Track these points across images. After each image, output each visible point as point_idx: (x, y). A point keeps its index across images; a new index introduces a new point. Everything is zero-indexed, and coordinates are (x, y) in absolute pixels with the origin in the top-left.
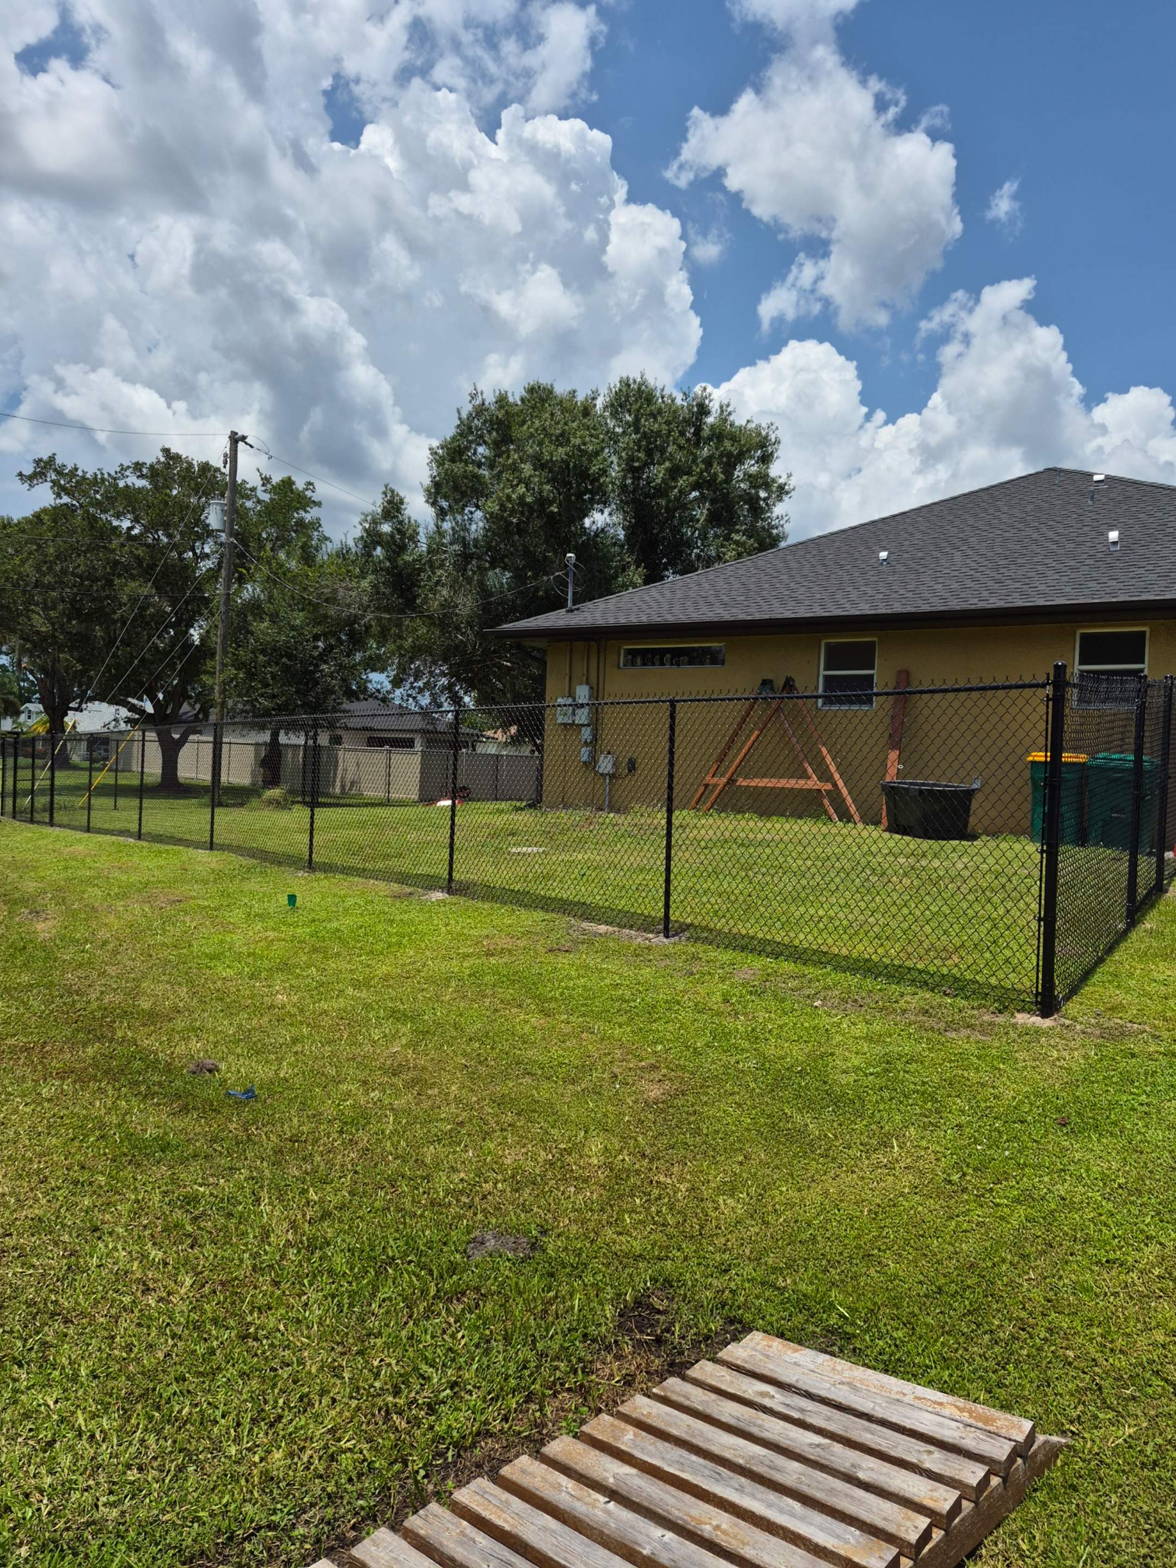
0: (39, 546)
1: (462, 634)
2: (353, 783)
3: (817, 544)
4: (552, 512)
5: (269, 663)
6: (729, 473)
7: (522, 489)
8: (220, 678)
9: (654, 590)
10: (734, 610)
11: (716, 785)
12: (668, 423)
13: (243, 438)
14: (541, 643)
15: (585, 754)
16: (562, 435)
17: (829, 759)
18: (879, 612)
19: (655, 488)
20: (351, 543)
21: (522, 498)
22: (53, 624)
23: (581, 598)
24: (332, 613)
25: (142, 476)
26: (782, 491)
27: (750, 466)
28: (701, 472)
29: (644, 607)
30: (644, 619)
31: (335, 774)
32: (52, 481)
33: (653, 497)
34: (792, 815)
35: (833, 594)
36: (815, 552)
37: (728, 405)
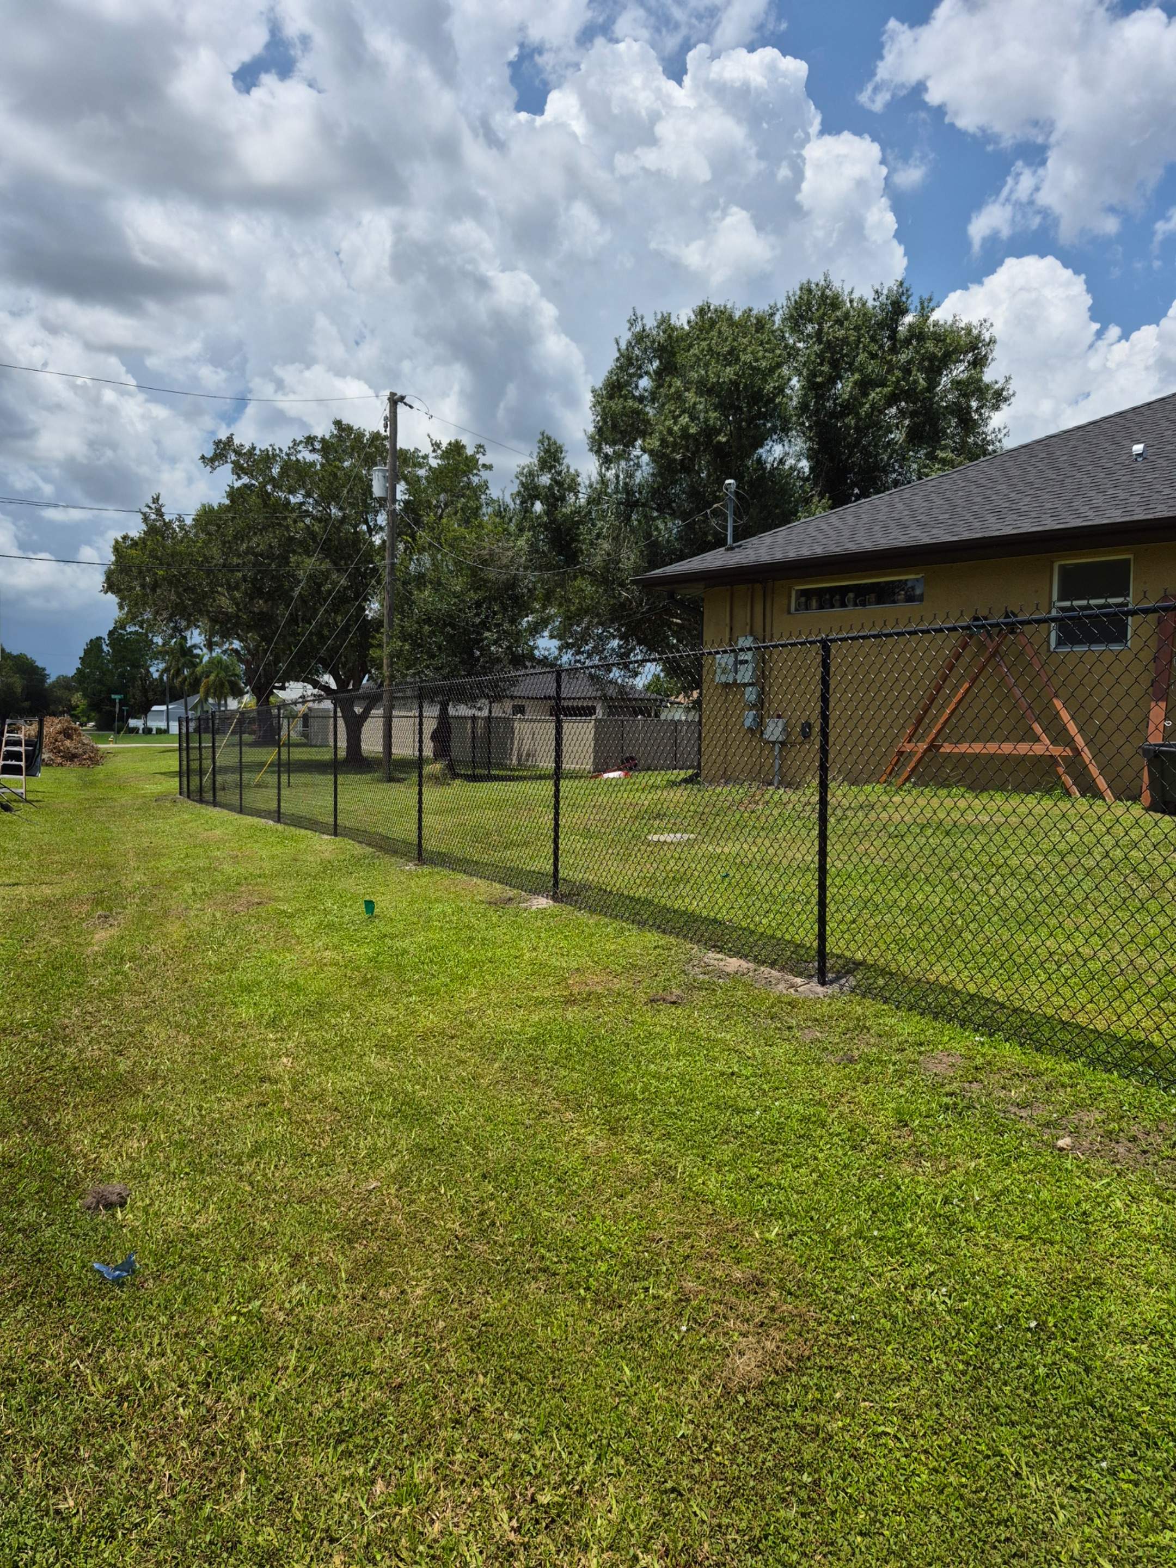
0: (219, 527)
1: (627, 590)
2: (528, 755)
3: (1046, 445)
4: (719, 442)
5: (433, 633)
6: (932, 383)
7: (685, 419)
8: (387, 650)
9: (834, 517)
10: (935, 531)
11: (911, 754)
12: (857, 328)
13: (402, 399)
14: (695, 591)
15: (749, 718)
16: (731, 352)
17: (1065, 716)
18: (1135, 518)
19: (841, 406)
20: (508, 500)
21: (685, 429)
22: (237, 605)
23: (742, 534)
24: (492, 576)
25: (314, 450)
26: (999, 398)
27: (959, 371)
28: (898, 381)
29: (820, 536)
30: (819, 551)
31: (512, 743)
32: (232, 462)
33: (842, 415)
34: (1016, 789)
35: (1070, 501)
36: (1044, 455)
37: (930, 300)
